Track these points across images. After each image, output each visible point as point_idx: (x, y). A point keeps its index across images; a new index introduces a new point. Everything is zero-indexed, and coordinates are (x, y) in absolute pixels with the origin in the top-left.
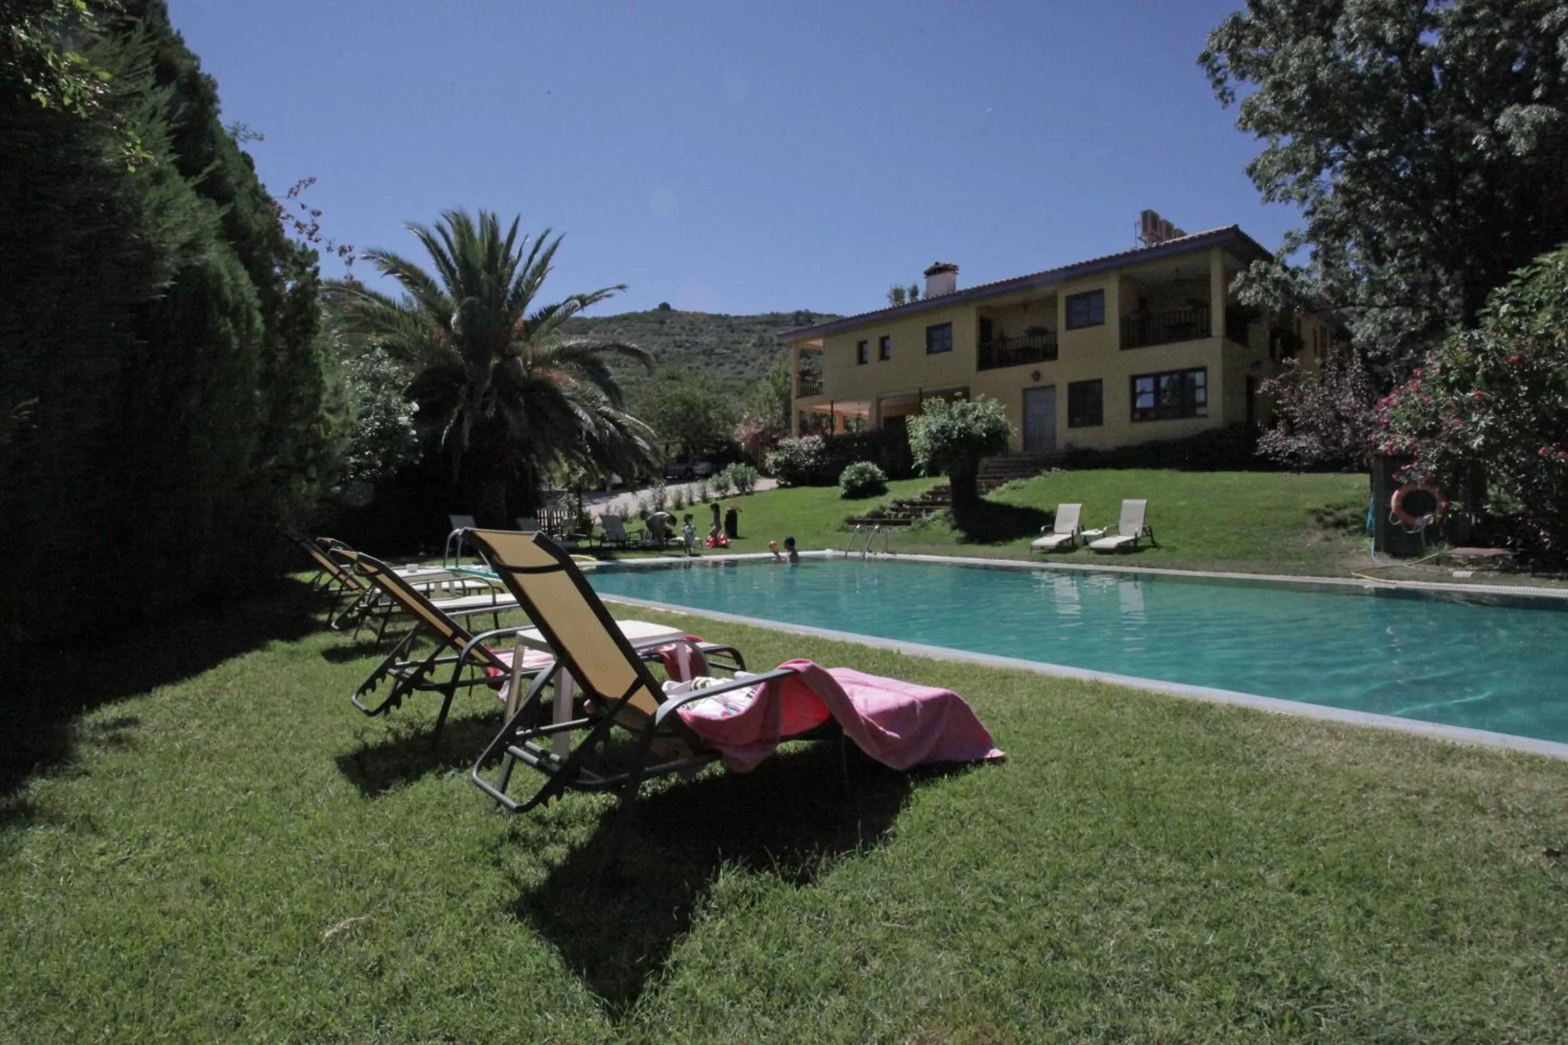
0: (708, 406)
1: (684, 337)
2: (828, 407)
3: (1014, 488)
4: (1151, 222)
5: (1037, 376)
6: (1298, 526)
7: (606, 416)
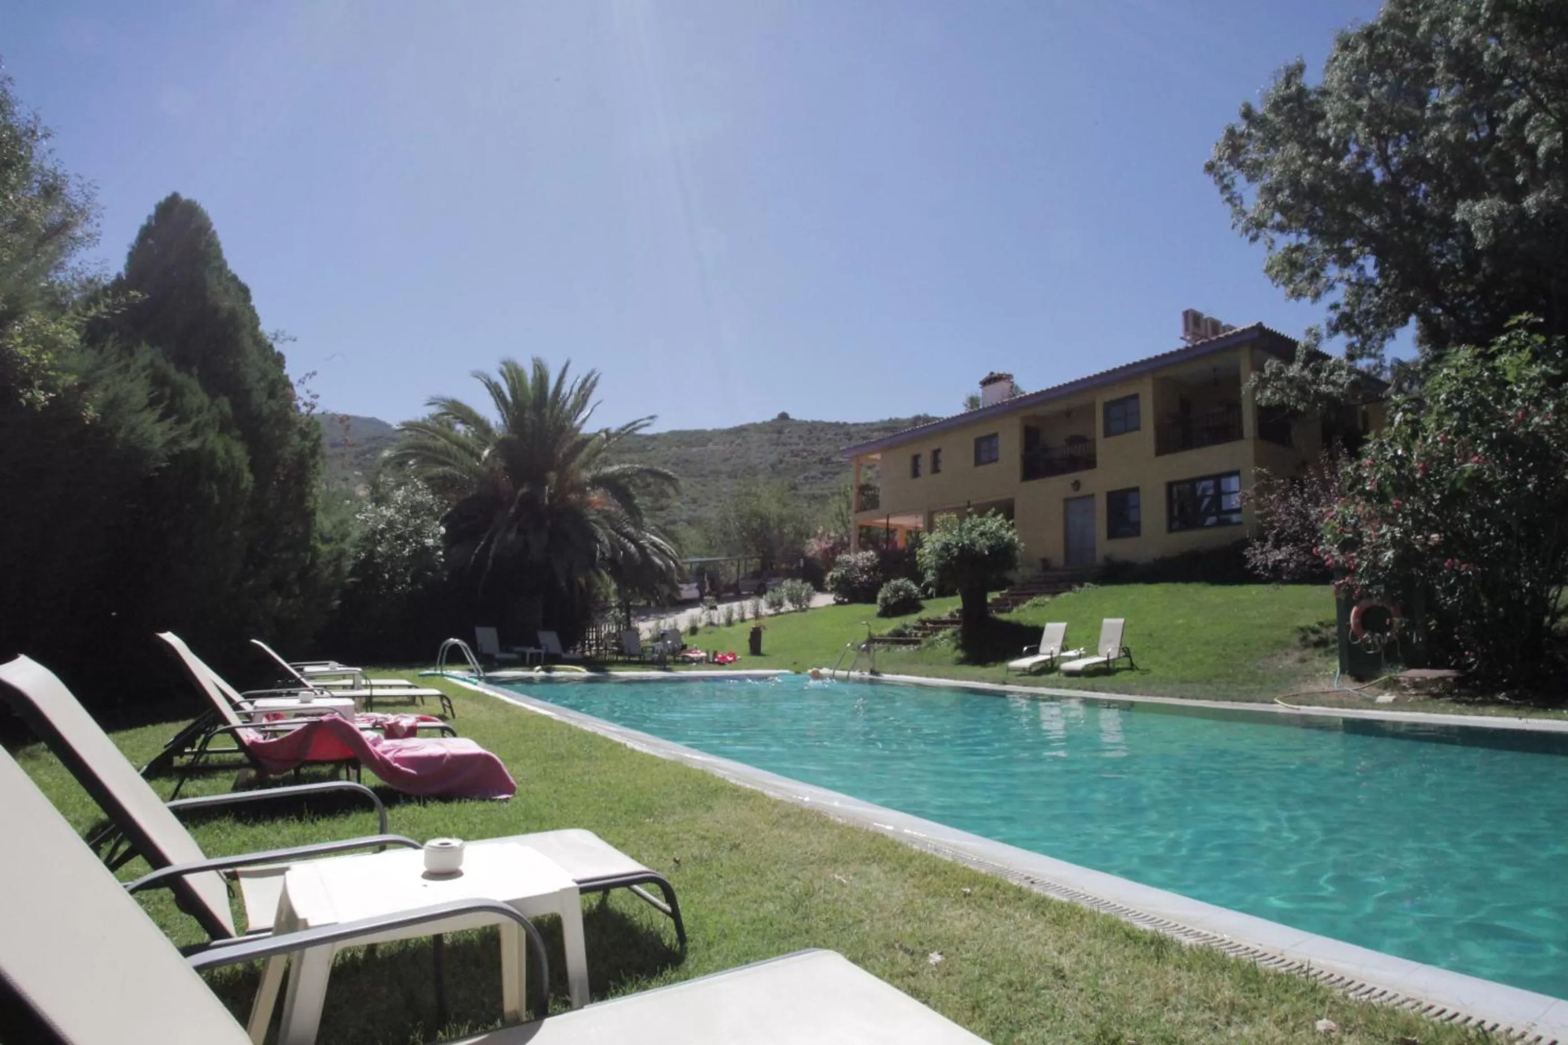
0: (782, 521)
1: (801, 446)
2: (884, 521)
3: (1036, 605)
4: (1193, 320)
5: (1077, 485)
6: (1282, 645)
7: (627, 536)
